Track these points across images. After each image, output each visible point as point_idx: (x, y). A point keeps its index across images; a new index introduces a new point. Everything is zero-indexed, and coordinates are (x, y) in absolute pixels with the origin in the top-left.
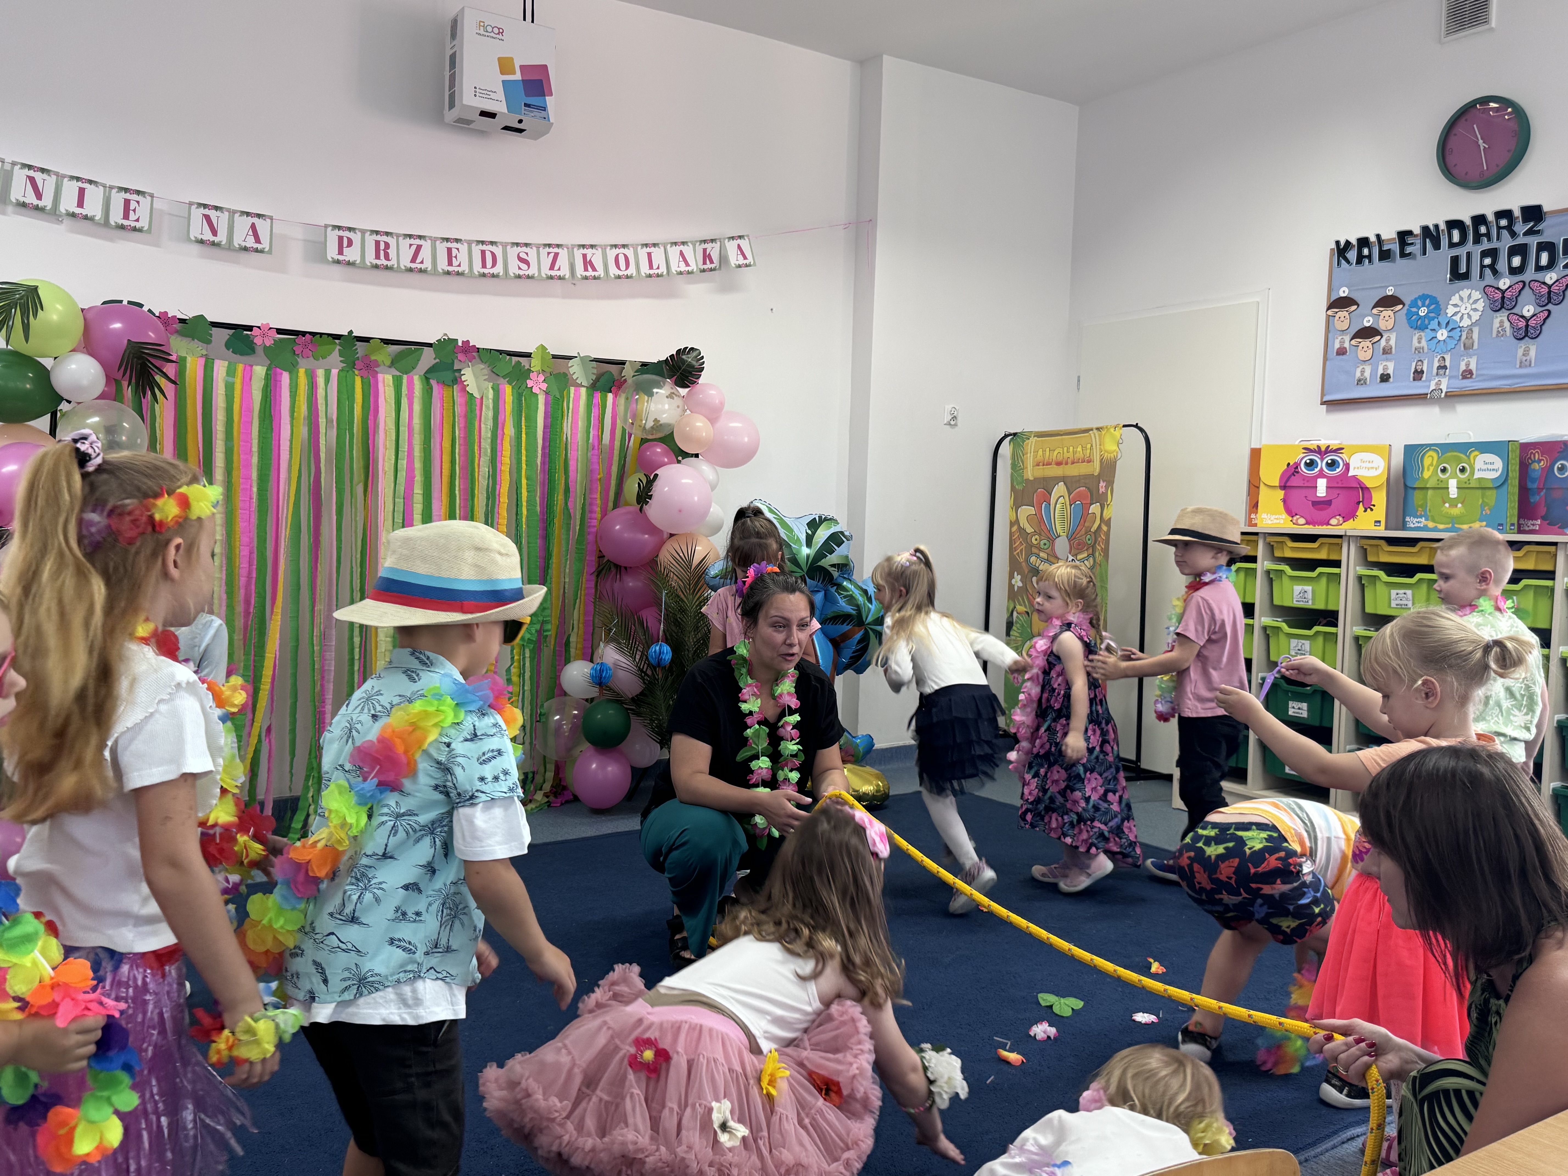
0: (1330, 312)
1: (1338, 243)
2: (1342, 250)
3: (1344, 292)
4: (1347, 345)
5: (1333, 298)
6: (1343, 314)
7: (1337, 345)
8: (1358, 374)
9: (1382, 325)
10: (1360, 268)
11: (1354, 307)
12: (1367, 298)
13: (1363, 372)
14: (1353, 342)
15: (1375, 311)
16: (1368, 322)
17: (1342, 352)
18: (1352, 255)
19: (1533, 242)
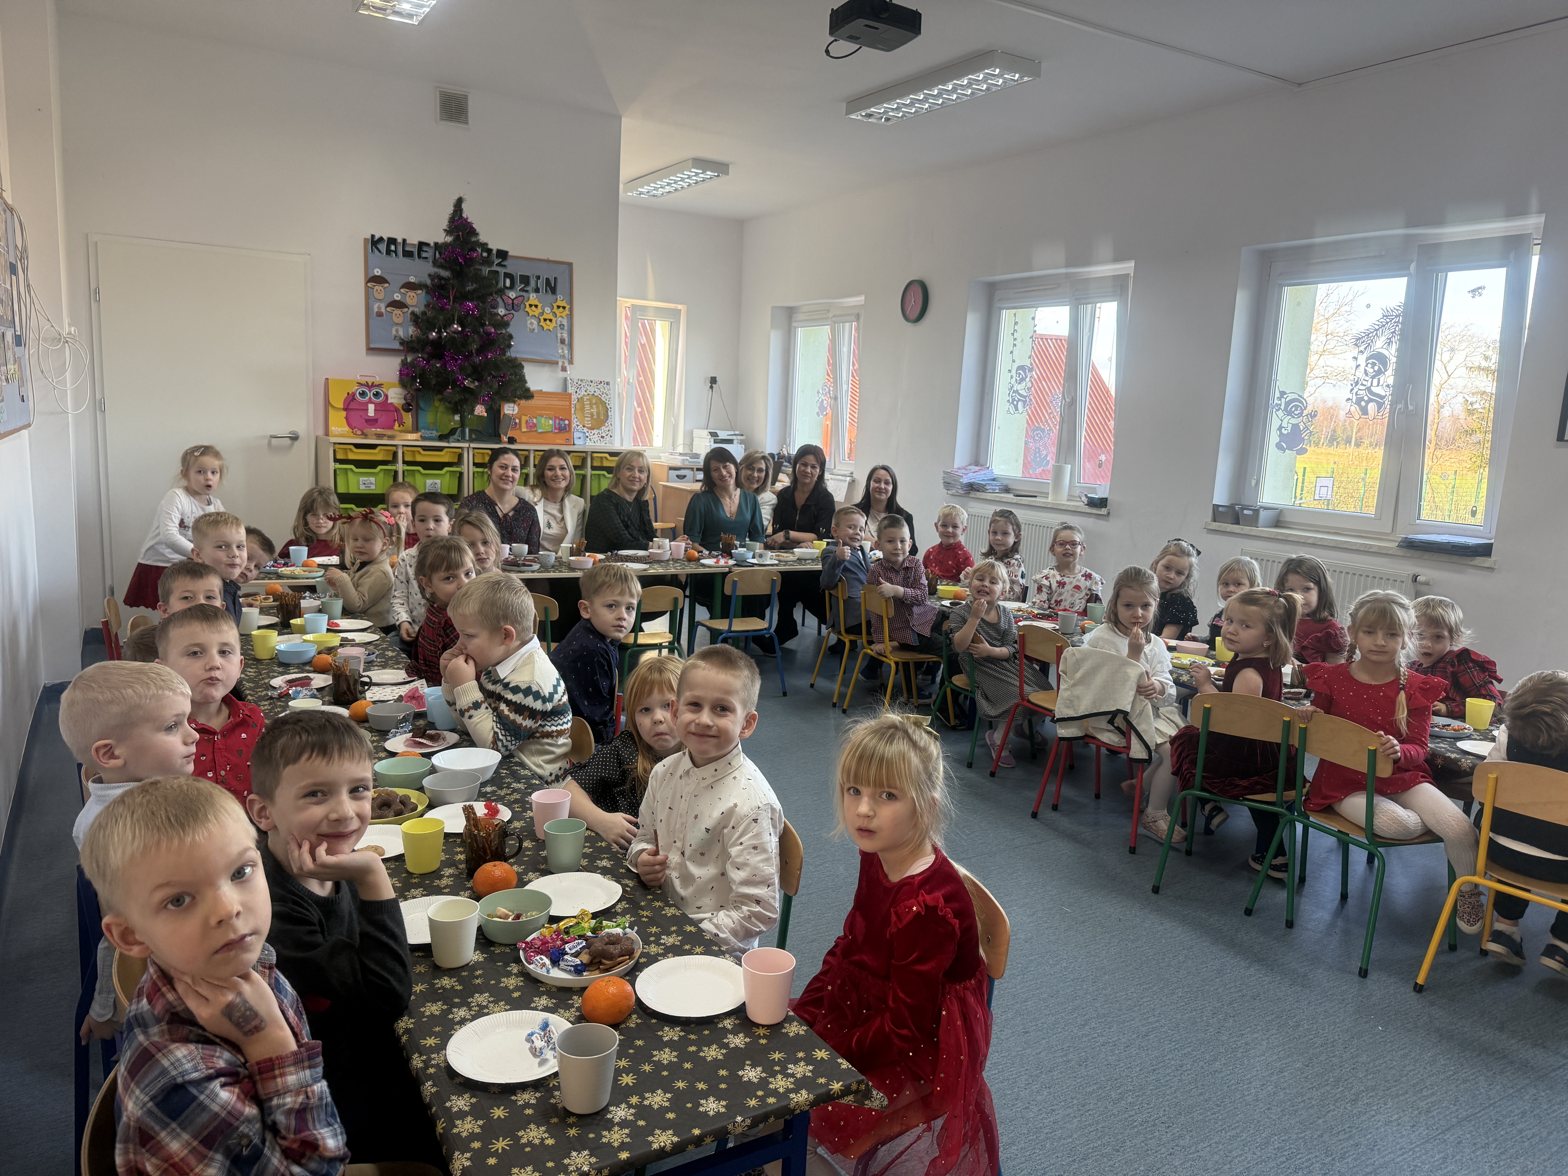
0: (369, 284)
1: (373, 236)
2: (375, 242)
3: (377, 272)
4: (383, 310)
5: (371, 275)
6: (378, 287)
7: (376, 310)
8: (394, 332)
9: (408, 301)
10: (388, 258)
11: (387, 285)
12: (396, 281)
13: (397, 331)
14: (388, 309)
15: (402, 290)
16: (397, 297)
17: (380, 314)
18: (383, 247)
19: (502, 271)
